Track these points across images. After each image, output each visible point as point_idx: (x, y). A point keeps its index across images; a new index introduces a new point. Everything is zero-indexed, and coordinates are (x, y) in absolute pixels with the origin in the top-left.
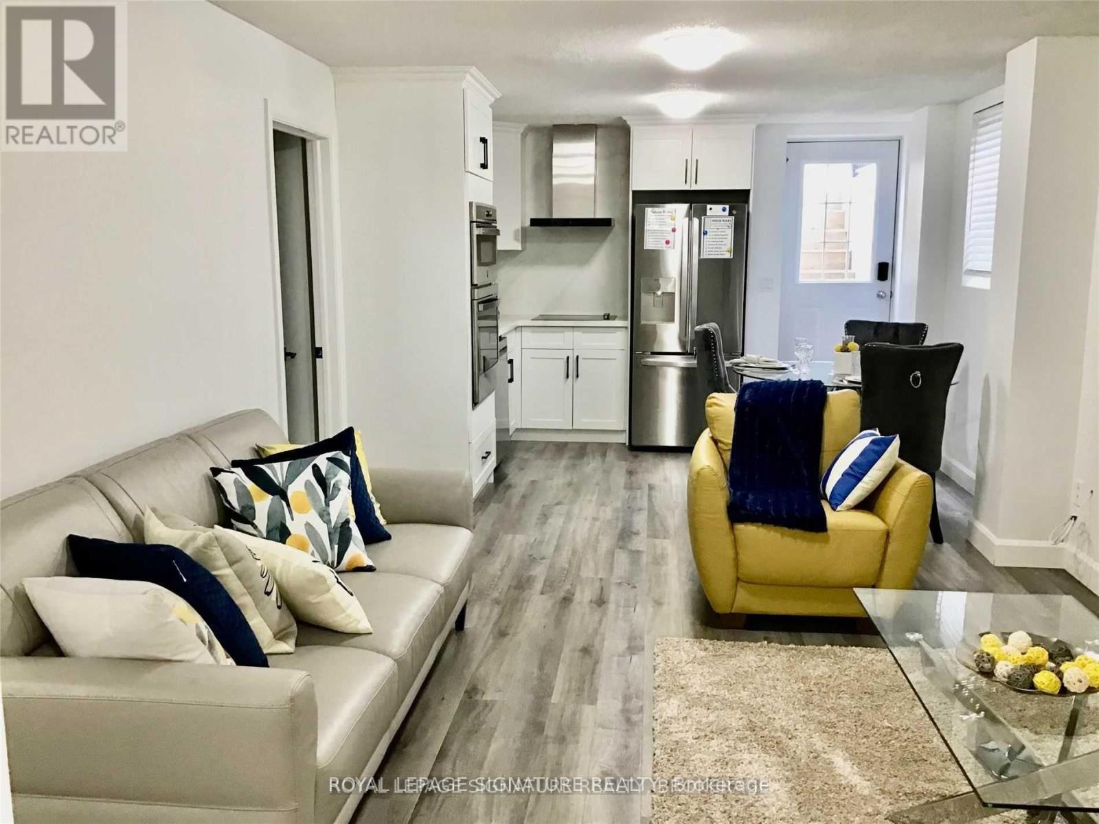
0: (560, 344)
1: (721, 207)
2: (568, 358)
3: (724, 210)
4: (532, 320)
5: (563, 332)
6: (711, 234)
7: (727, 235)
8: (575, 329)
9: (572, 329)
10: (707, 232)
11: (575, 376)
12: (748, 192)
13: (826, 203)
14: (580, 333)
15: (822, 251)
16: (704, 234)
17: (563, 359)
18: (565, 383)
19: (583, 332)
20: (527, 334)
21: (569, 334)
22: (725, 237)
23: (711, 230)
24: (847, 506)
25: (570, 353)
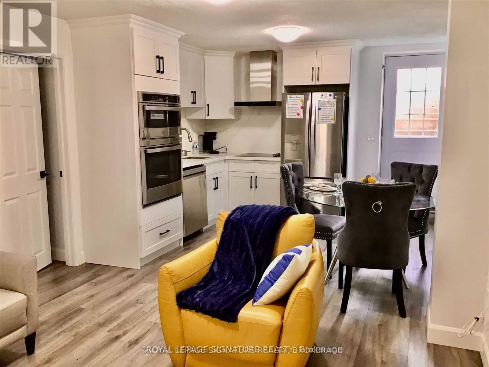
0: (248, 169)
1: (328, 94)
2: (251, 177)
3: (330, 95)
4: (234, 156)
5: (249, 163)
6: (323, 109)
7: (332, 110)
8: (255, 161)
9: (253, 161)
10: (320, 109)
11: (255, 187)
12: (348, 85)
13: (411, 91)
14: (258, 164)
15: (423, 119)
16: (319, 110)
17: (249, 177)
18: (250, 190)
19: (260, 164)
20: (231, 164)
21: (252, 164)
22: (331, 111)
23: (322, 107)
24: (262, 303)
25: (252, 175)
